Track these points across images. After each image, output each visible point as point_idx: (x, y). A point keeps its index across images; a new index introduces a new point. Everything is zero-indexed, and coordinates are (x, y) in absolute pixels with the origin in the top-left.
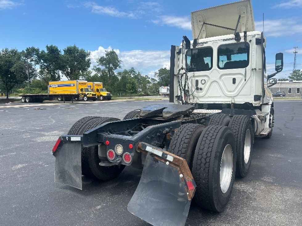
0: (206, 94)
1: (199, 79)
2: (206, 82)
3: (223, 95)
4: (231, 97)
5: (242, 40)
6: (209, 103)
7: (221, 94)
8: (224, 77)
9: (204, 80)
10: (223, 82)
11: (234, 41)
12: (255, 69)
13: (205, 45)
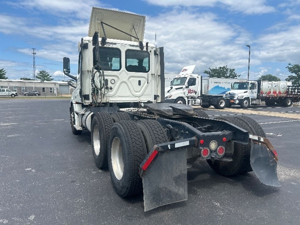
0: (116, 93)
1: (109, 78)
2: (116, 81)
3: (131, 95)
4: (137, 97)
5: (145, 49)
6: (119, 102)
7: (130, 94)
8: (132, 78)
9: (114, 80)
10: (131, 83)
11: (138, 49)
12: (154, 74)
13: (114, 46)
